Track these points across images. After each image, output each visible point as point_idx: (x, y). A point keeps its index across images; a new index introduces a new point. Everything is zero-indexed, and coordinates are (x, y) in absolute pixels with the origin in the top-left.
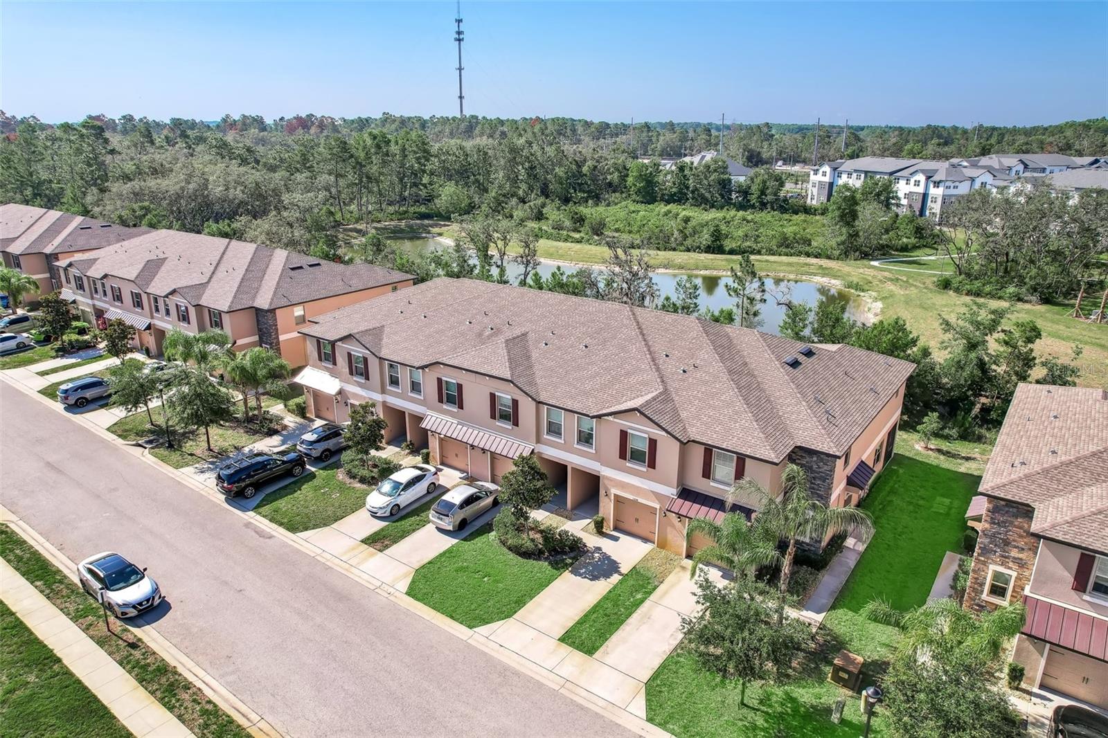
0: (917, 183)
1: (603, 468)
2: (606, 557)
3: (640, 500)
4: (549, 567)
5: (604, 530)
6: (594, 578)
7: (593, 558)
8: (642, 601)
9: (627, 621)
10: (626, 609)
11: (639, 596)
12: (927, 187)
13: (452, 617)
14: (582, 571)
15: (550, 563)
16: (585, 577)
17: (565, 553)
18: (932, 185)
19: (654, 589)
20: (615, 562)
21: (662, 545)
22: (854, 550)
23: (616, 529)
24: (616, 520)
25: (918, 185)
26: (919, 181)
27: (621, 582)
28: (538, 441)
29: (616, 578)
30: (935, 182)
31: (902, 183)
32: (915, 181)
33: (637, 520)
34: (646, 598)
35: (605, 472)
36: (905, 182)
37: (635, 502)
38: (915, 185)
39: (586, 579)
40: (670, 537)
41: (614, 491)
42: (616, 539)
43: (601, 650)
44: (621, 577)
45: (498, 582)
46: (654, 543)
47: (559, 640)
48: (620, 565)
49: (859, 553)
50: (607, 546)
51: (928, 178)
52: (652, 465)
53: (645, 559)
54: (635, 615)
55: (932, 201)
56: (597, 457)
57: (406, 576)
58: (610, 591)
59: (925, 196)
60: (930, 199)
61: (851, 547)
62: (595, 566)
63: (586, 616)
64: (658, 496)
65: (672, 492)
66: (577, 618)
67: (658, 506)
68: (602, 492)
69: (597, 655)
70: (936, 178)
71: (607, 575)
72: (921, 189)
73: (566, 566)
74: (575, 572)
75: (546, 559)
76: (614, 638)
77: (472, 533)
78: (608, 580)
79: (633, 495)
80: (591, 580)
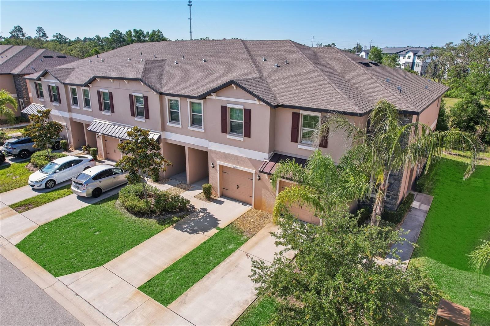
0: (409, 57)
1: (210, 143)
2: (210, 216)
3: (240, 168)
4: (157, 224)
5: (212, 196)
6: (194, 231)
7: (198, 216)
8: (233, 251)
9: (215, 269)
10: (216, 258)
11: (231, 247)
12: (414, 59)
13: (44, 266)
14: (184, 226)
15: (159, 221)
16: (186, 231)
17: (175, 213)
18: (416, 58)
19: (246, 241)
20: (216, 220)
21: (258, 206)
22: (420, 210)
23: (222, 196)
24: (223, 188)
25: (410, 58)
26: (410, 56)
27: (216, 235)
28: (164, 129)
29: (213, 231)
30: (418, 56)
31: (401, 58)
32: (408, 56)
33: (238, 187)
34: (237, 249)
35: (212, 147)
36: (403, 57)
37: (235, 170)
38: (408, 58)
39: (186, 233)
40: (264, 198)
41: (219, 163)
42: (221, 203)
43: (179, 299)
44: (217, 231)
45: (105, 234)
46: (251, 205)
47: (139, 288)
48: (219, 222)
49: (425, 212)
50: (212, 208)
51: (415, 54)
52: (248, 134)
53: (243, 217)
54: (223, 264)
55: (417, 66)
56: (205, 136)
57: (27, 230)
58: (205, 243)
59: (413, 63)
60: (415, 65)
61: (418, 208)
62: (198, 223)
63: (175, 264)
64: (253, 162)
65: (264, 156)
66: (165, 267)
67: (253, 171)
68: (210, 165)
69: (173, 305)
70: (419, 54)
71: (205, 230)
72: (411, 60)
73: (171, 222)
74: (178, 228)
75: (156, 218)
76: (196, 287)
77: (104, 199)
78: (206, 233)
79: (234, 164)
80: (190, 233)
